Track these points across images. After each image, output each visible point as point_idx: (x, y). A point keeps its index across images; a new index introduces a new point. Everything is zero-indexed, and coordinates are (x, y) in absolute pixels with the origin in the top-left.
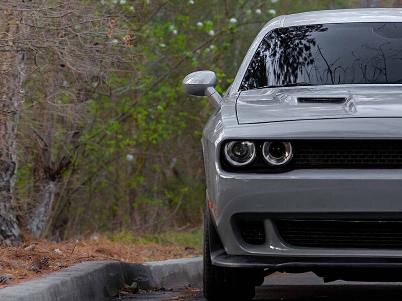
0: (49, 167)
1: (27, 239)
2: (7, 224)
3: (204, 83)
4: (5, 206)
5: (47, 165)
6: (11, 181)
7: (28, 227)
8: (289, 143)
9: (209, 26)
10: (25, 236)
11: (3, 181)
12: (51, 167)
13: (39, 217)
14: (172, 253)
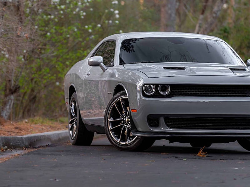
0: (11, 89)
3: (98, 61)
7: (1, 115)
8: (169, 86)
13: (6, 110)
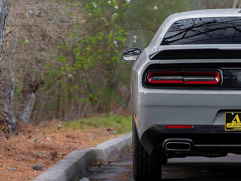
1: (20, 124)
2: (9, 117)
4: (8, 107)
5: (30, 84)
6: (11, 93)
7: (21, 118)
9: (115, 3)
10: (19, 123)
11: (7, 93)
12: (33, 85)
13: (26, 112)
14: (102, 134)
